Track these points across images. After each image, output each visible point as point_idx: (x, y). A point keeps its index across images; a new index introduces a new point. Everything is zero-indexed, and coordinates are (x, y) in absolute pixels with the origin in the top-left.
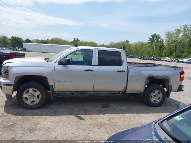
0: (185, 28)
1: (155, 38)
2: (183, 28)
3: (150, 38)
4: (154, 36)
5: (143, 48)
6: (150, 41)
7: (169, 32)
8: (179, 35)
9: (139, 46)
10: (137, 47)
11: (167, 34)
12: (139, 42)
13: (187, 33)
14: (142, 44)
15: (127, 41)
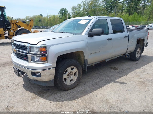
0: (84, 3)
1: (64, 12)
2: (82, 3)
3: (59, 12)
4: (62, 10)
5: (55, 20)
6: (60, 14)
7: (73, 7)
8: (80, 9)
9: (52, 19)
10: (51, 20)
11: (72, 8)
12: (51, 15)
13: (86, 7)
14: (54, 17)
15: (40, 14)
